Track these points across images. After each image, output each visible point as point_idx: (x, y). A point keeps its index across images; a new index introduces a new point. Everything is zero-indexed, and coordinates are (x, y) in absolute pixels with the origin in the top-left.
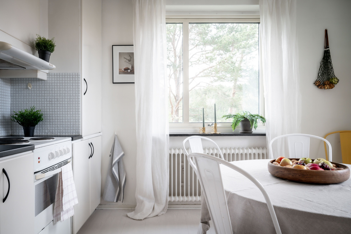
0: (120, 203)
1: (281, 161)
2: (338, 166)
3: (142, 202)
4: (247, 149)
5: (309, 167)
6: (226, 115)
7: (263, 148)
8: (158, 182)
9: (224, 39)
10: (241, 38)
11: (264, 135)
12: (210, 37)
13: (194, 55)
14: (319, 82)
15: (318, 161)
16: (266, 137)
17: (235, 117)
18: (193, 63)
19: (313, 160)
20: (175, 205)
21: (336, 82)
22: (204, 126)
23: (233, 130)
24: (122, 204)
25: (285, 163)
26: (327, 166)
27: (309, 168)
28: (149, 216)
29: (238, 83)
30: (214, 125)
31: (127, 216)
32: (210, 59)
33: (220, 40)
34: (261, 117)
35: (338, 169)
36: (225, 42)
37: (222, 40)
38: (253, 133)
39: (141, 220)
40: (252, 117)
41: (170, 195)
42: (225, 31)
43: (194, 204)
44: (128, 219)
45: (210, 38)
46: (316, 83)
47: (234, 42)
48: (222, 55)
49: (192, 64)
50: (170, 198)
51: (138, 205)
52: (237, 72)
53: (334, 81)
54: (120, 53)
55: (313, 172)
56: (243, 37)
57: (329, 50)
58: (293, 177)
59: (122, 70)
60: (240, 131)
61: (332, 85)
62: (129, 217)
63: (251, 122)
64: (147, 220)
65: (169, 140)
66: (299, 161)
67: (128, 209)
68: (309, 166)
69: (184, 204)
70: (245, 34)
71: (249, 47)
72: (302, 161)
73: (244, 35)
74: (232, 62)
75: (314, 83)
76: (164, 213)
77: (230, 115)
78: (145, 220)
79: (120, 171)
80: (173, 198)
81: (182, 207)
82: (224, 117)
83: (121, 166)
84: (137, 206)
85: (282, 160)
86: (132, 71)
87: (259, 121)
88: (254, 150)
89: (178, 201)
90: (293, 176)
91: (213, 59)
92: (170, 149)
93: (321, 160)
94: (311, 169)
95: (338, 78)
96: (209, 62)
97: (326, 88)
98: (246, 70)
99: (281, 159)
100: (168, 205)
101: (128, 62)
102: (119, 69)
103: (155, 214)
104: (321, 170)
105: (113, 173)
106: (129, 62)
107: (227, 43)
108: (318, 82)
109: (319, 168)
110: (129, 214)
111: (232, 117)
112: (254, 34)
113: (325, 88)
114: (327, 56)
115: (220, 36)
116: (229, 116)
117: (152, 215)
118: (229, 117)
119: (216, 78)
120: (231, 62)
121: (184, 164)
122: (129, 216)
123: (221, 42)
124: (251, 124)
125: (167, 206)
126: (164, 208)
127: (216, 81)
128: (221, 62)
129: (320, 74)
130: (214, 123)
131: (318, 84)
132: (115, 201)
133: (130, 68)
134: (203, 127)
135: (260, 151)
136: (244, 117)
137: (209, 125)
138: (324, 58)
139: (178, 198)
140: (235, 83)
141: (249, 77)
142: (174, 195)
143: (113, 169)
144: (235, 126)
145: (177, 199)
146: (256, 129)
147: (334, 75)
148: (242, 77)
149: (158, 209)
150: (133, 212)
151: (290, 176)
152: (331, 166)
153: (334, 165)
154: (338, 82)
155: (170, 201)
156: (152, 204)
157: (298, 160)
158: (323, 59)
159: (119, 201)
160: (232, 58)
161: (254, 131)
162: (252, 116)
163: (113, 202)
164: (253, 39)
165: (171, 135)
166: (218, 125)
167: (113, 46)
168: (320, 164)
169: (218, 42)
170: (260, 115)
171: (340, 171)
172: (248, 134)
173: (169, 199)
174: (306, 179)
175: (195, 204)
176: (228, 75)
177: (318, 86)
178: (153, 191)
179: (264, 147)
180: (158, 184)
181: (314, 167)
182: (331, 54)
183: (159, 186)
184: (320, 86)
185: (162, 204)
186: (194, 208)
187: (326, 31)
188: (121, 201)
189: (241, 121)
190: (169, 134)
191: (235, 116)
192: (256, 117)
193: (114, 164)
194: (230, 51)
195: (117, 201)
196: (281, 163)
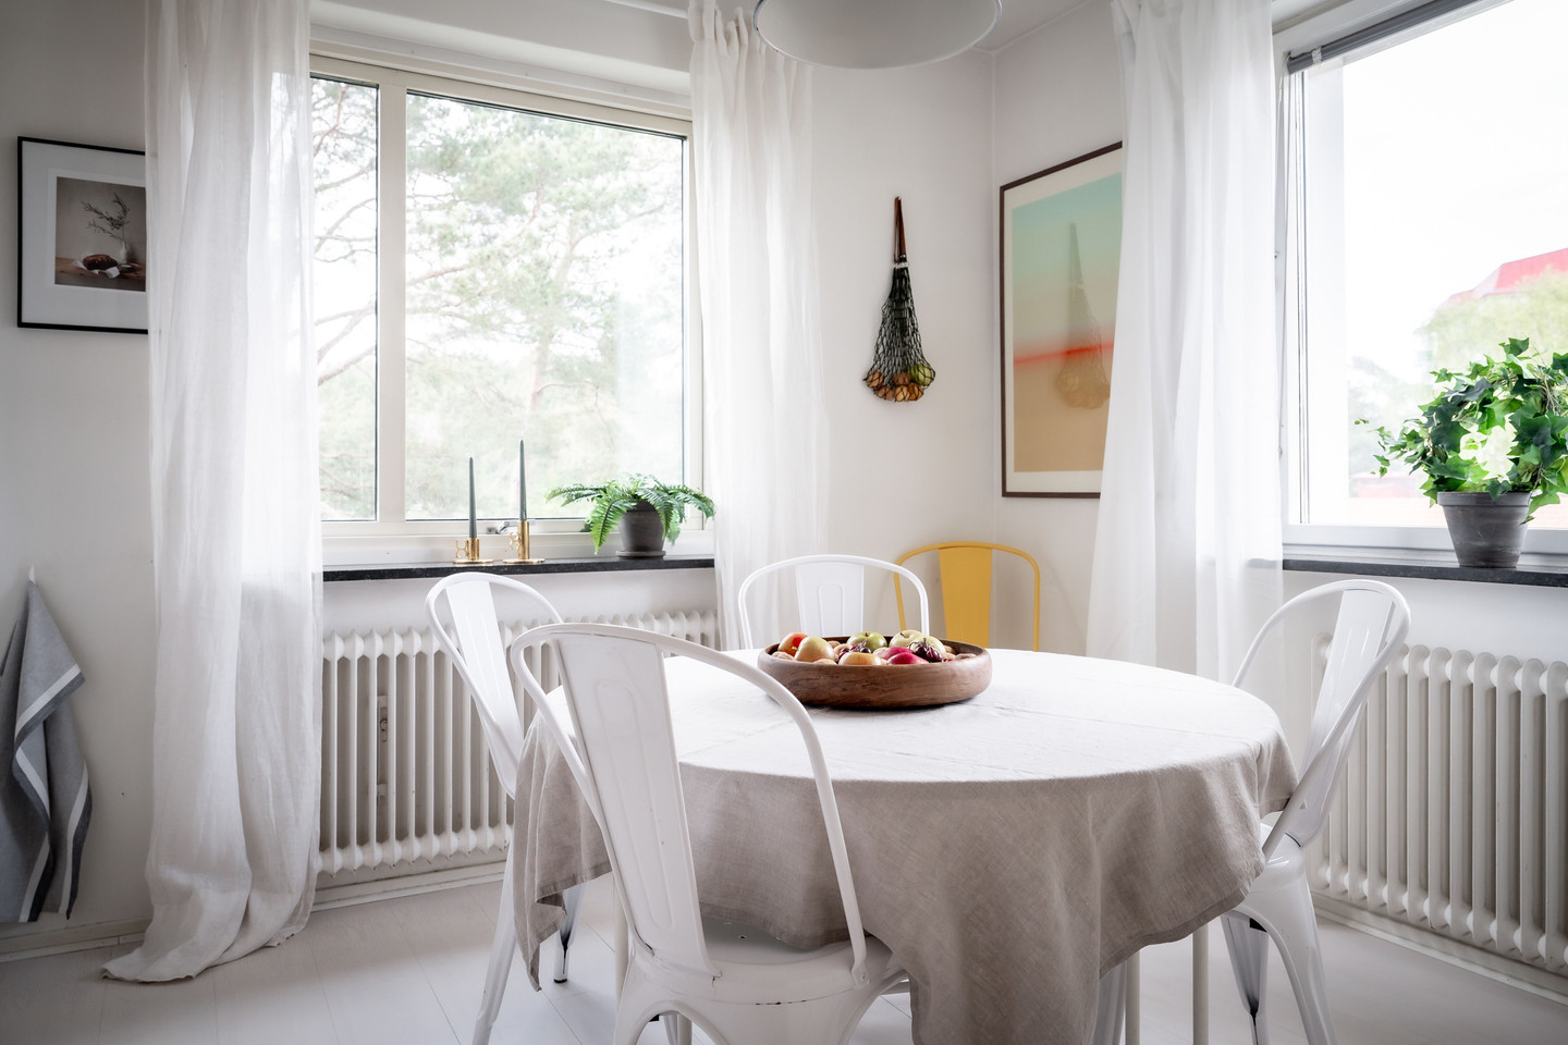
0: (51, 922)
1: (797, 646)
2: (958, 649)
3: (186, 895)
4: (645, 619)
5: (886, 658)
6: (565, 487)
7: (703, 615)
8: (271, 792)
9: (504, 158)
10: (571, 163)
11: (709, 564)
12: (438, 137)
13: (357, 207)
14: (880, 375)
15: (902, 638)
16: (714, 572)
17: (600, 497)
18: (356, 246)
19: (888, 639)
20: (350, 887)
21: (927, 380)
22: (473, 534)
23: (597, 548)
24: (66, 928)
25: (813, 652)
26: (933, 652)
27: (885, 662)
28: (228, 957)
29: (556, 349)
30: (514, 531)
31: (106, 977)
32: (443, 237)
33: (483, 160)
34: (696, 496)
35: (963, 658)
36: (509, 170)
37: (492, 162)
38: (665, 558)
39: (189, 978)
40: (666, 495)
41: (324, 845)
42: (502, 124)
43: (430, 872)
44: (113, 988)
45: (439, 142)
46: (870, 378)
47: (540, 177)
48: (486, 222)
49: (353, 252)
50: (323, 858)
51: (158, 914)
52: (557, 303)
53: (921, 377)
54: (60, 181)
55: (902, 670)
56: (579, 160)
57: (906, 269)
58: (844, 693)
59: (73, 263)
60: (618, 553)
61: (916, 389)
62: (119, 980)
63: (663, 517)
64: (218, 974)
65: (320, 597)
66: (849, 644)
67: (101, 945)
68: (884, 655)
69: (386, 879)
70: (589, 151)
71: (605, 207)
72: (857, 642)
73: (585, 151)
74: (539, 263)
75: (865, 380)
76: (293, 929)
77: (580, 489)
78: (209, 976)
79: (53, 763)
80: (338, 859)
81: (375, 893)
82: (554, 494)
83: (66, 735)
84: (154, 922)
85: (802, 645)
86: (132, 274)
87: (691, 509)
88: (672, 623)
89: (363, 867)
90: (844, 690)
91: (454, 239)
92: (327, 639)
93: (911, 636)
94: (895, 661)
95: (932, 367)
96: (436, 248)
97: (901, 396)
98: (590, 299)
99: (796, 641)
100: (317, 890)
101: (108, 228)
102: (57, 259)
103: (253, 940)
104: (921, 662)
105: (16, 775)
106: (115, 232)
107: (517, 177)
108: (877, 375)
109: (915, 657)
110: (116, 967)
111: (590, 498)
112: (625, 154)
113: (895, 397)
114: (900, 288)
115: (485, 143)
116: (576, 494)
117: (239, 950)
118: (578, 496)
119: (461, 324)
120: (536, 259)
121: (387, 701)
122: (117, 975)
123: (487, 166)
124: (663, 522)
125: (312, 896)
126: (298, 907)
127: (460, 333)
128: (492, 257)
129: (881, 350)
130: (519, 521)
131: (875, 384)
132: (24, 916)
133: (120, 255)
134: (469, 539)
135: (695, 627)
136: (635, 496)
137: (490, 530)
138: (892, 296)
139: (364, 854)
140: (543, 352)
141: (604, 328)
142: (343, 843)
143: (21, 757)
144: (604, 530)
145: (357, 856)
146: (673, 543)
147: (922, 356)
148: (574, 326)
149: (270, 918)
150: (136, 953)
151: (837, 692)
152: (941, 650)
153: (949, 648)
154: (932, 379)
155: (322, 874)
156: (237, 899)
157: (843, 640)
158: (890, 297)
159: (44, 916)
160: (536, 243)
161: (671, 549)
162: (666, 491)
163: (15, 922)
164: (621, 172)
165: (329, 576)
166: (534, 530)
167: (25, 143)
168: (914, 648)
169: (476, 167)
170: (695, 488)
171: (967, 663)
172: (651, 561)
173: (319, 864)
174: (884, 695)
175: (436, 871)
176: (518, 316)
177: (877, 390)
178: (243, 837)
179: (708, 608)
180: (271, 799)
181: (902, 658)
182: (913, 283)
183: (272, 811)
184: (883, 390)
185: (290, 891)
186: (430, 889)
187: (898, 203)
188: (57, 911)
189: (625, 510)
190: (321, 571)
191: (602, 493)
192: (681, 496)
193: (26, 731)
194: (523, 212)
195: (34, 917)
196: (801, 654)
